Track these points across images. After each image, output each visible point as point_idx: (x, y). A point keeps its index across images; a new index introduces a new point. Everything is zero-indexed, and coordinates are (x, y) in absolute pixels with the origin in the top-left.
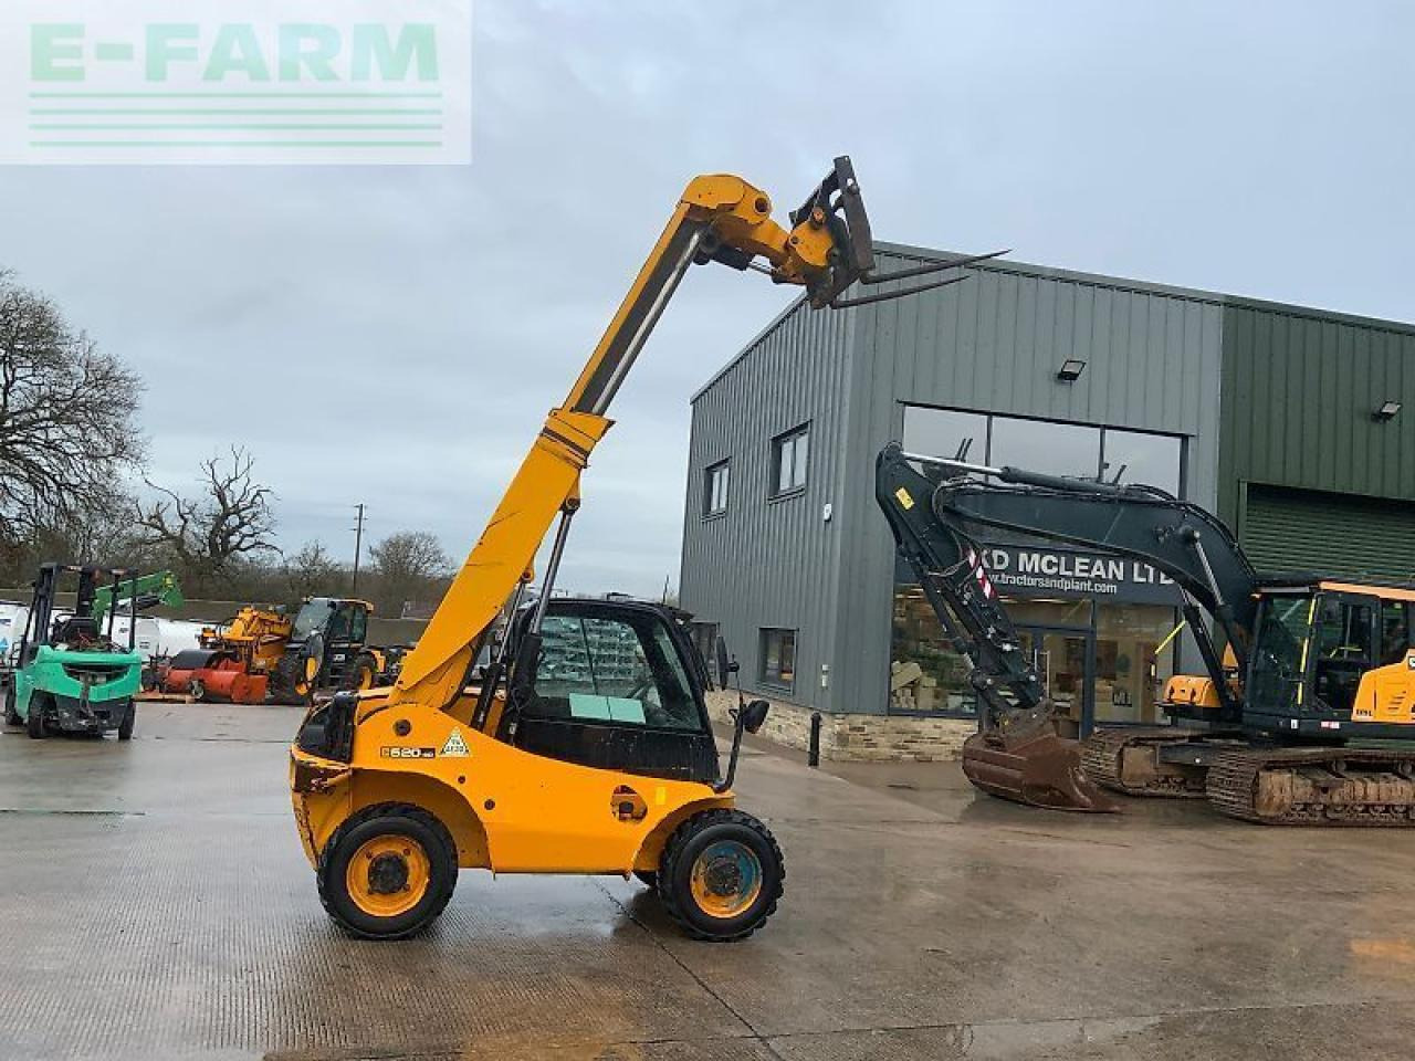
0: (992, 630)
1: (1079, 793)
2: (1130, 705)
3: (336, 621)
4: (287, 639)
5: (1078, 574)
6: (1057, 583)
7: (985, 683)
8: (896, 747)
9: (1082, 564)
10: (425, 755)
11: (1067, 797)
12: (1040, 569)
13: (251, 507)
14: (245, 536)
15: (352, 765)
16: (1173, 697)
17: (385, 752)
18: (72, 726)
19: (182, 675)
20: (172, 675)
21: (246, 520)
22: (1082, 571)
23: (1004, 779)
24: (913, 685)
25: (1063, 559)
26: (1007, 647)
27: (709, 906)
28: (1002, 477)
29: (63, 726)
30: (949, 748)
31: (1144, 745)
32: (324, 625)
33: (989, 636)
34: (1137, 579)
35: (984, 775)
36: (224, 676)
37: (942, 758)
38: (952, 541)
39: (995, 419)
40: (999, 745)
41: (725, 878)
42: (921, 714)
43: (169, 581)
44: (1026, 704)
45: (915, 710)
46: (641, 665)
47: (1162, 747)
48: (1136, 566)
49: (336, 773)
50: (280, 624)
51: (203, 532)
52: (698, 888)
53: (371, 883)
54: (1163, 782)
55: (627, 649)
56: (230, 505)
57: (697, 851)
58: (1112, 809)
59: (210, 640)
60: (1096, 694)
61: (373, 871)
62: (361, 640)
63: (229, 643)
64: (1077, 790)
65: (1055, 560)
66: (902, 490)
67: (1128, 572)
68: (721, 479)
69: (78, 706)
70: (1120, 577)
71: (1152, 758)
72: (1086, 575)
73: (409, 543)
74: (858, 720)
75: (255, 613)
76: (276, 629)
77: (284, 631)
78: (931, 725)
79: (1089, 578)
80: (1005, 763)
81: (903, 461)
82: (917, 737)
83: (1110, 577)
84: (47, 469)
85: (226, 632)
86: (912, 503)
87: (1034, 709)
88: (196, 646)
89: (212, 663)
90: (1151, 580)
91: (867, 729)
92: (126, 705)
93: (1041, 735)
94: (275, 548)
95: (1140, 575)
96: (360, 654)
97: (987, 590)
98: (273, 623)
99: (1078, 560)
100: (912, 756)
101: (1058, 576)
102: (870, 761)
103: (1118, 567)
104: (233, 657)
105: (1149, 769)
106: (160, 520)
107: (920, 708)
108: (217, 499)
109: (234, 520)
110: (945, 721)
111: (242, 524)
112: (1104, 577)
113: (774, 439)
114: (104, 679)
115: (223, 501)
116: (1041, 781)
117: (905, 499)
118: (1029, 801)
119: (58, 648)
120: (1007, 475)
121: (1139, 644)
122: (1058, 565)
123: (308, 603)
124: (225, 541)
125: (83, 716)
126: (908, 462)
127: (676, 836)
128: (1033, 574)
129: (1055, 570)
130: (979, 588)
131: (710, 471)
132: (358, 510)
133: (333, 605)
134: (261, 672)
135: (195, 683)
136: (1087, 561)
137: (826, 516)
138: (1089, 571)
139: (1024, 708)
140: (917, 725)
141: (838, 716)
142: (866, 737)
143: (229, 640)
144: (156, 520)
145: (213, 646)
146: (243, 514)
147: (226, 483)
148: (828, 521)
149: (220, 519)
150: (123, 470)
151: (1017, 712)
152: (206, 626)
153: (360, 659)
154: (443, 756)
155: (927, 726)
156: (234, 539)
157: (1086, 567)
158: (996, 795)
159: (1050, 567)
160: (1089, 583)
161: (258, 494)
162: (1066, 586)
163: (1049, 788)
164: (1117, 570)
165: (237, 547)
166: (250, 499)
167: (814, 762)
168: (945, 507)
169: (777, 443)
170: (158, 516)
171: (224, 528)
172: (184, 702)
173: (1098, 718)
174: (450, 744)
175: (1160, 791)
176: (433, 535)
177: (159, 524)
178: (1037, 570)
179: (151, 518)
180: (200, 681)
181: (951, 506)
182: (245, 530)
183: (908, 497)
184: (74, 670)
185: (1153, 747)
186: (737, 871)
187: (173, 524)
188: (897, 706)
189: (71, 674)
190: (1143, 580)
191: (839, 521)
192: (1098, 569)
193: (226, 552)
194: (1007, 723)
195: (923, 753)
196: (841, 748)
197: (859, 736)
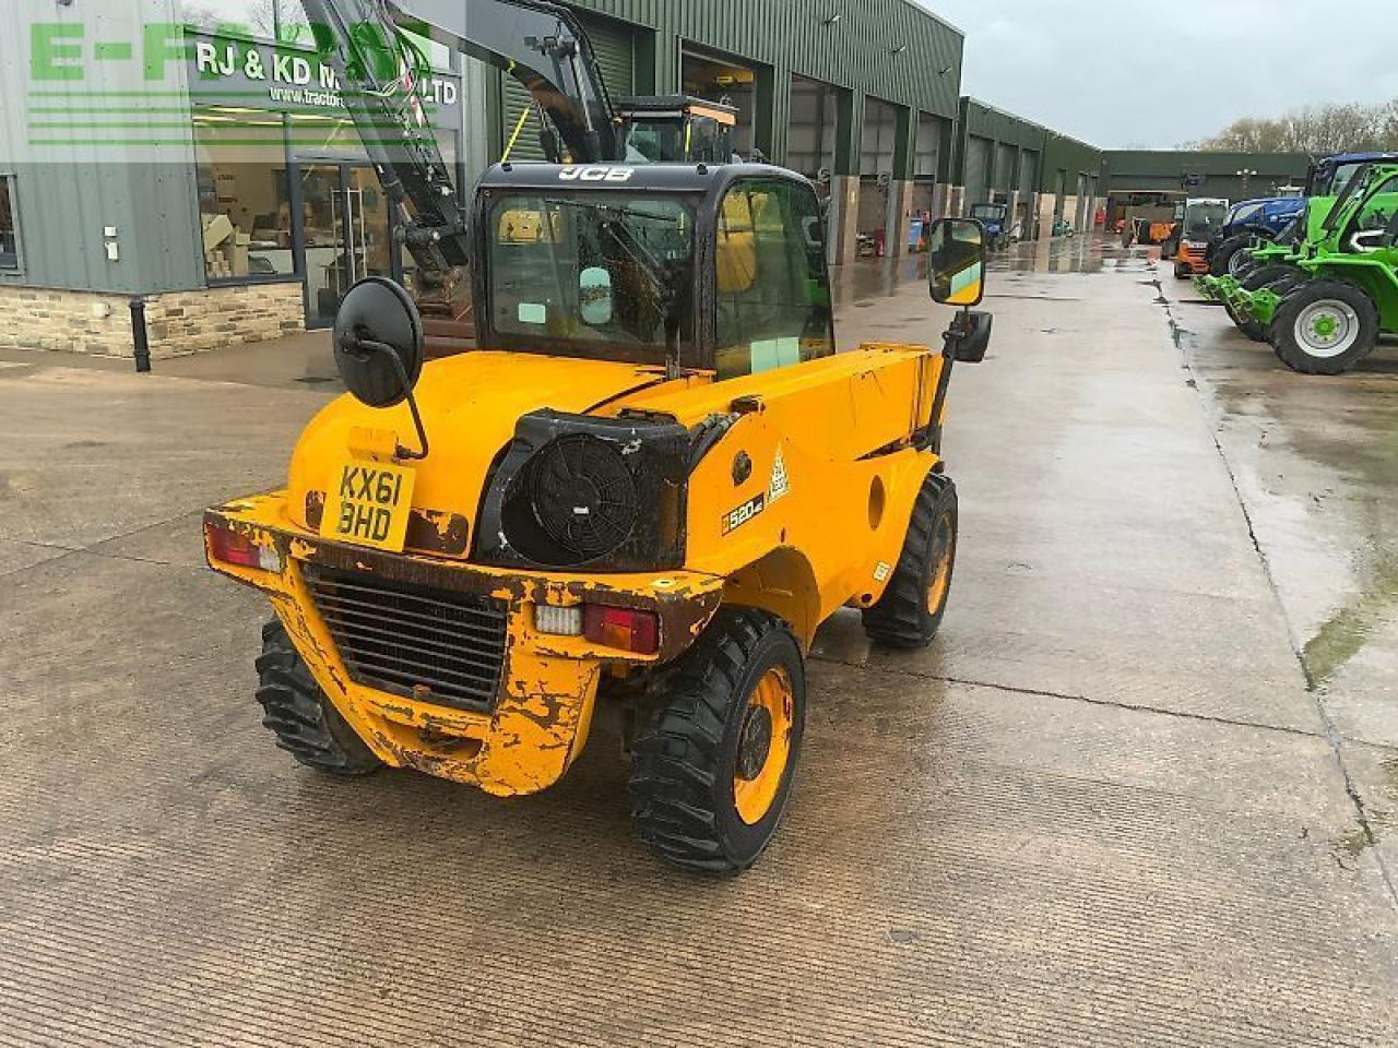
0: (431, 169)
8: (220, 329)
24: (225, 247)
26: (446, 191)
30: (276, 321)
33: (429, 178)
37: (273, 334)
42: (241, 283)
45: (232, 279)
74: (174, 301)
78: (255, 295)
82: (242, 312)
91: (187, 311)
100: (240, 337)
102: (195, 352)
107: (237, 275)
140: (241, 297)
142: (187, 322)
151: (458, 270)
167: (143, 363)
188: (213, 275)
194: (451, 285)
195: (251, 331)
196: (159, 342)
197: (177, 322)
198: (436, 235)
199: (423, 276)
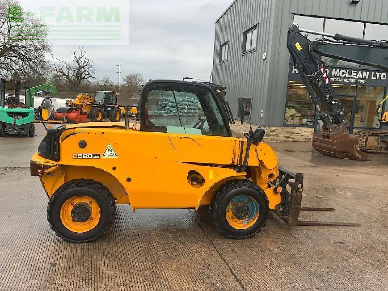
0: (328, 96)
1: (357, 154)
2: (363, 121)
3: (107, 98)
4: (93, 104)
5: (352, 76)
6: (345, 80)
7: (324, 115)
8: (285, 137)
9: (354, 73)
10: (95, 157)
11: (352, 155)
12: (339, 75)
13: (87, 66)
14: (86, 74)
15: (60, 163)
16: (386, 119)
17: (75, 156)
18: (12, 133)
19: (60, 115)
20: (58, 115)
21: (86, 70)
22: (354, 75)
23: (329, 149)
24: (293, 117)
25: (348, 71)
26: (333, 102)
27: (234, 223)
28: (334, 38)
29: (10, 133)
30: (304, 137)
31: (374, 135)
32: (104, 99)
33: (327, 98)
34: (373, 78)
35: (320, 147)
36: (73, 115)
37: (302, 140)
38: (315, 63)
39: (326, 19)
40: (327, 137)
41: (242, 212)
42: (295, 126)
43: (51, 86)
44: (338, 122)
45: (293, 125)
46: (200, 111)
47: (381, 136)
48: (373, 73)
49: (49, 167)
50: (91, 99)
51: (75, 74)
52: (229, 215)
53: (72, 217)
54: (380, 148)
55: (196, 106)
56: (81, 65)
57: (229, 200)
58: (368, 159)
59: (70, 104)
60: (355, 118)
61: (73, 212)
62: (116, 104)
63: (75, 105)
64: (356, 152)
65: (345, 72)
66: (298, 43)
67: (370, 76)
68: (225, 49)
69: (13, 126)
70: (367, 77)
71: (377, 140)
72: (355, 77)
73: (134, 77)
74: (273, 128)
75: (82, 96)
76: (89, 100)
77: (92, 101)
78: (298, 130)
79: (356, 78)
80: (330, 143)
81: (298, 32)
82: (293, 133)
83: (364, 77)
84: (24, 54)
85: (73, 101)
86: (301, 48)
87: (341, 125)
88: (65, 106)
89: (69, 111)
90: (378, 78)
91: (276, 131)
92: (30, 125)
93: (343, 133)
94: (95, 78)
95: (374, 77)
96: (115, 108)
97: (327, 81)
98: (88, 99)
99: (353, 72)
100: (291, 140)
101: (345, 77)
102: (277, 142)
103: (366, 73)
104: (76, 109)
105: (376, 144)
106: (62, 70)
108: (77, 64)
109: (82, 70)
110: (303, 128)
111: (85, 71)
112: (361, 77)
113: (244, 32)
114: (22, 117)
115: (79, 64)
116: (344, 150)
117: (298, 47)
118: (338, 156)
119: (5, 107)
120: (337, 37)
121: (368, 101)
122: (346, 73)
123: (98, 93)
124: (81, 76)
125: (15, 130)
126: (301, 32)
127: (219, 193)
128: (337, 77)
129: (345, 75)
130: (324, 80)
131: (221, 47)
132: (118, 66)
133: (105, 93)
134: (85, 113)
135: (64, 117)
136: (356, 72)
137: (264, 58)
138: (356, 75)
139: (337, 124)
140: (293, 130)
141: (266, 127)
142: (276, 134)
143: (75, 104)
144: (61, 70)
145: (70, 106)
146: (85, 67)
147: (79, 59)
148: (265, 59)
149: (79, 69)
150: (46, 53)
151: (335, 125)
152: (68, 100)
153: (115, 110)
154: (104, 157)
155: (297, 130)
156: (83, 75)
157: (355, 74)
158: (325, 154)
159: (343, 74)
160: (356, 80)
161: (88, 62)
162: (348, 81)
163: (347, 152)
164: (366, 75)
165: (84, 77)
166: (86, 63)
168: (314, 50)
169: (245, 33)
170: (61, 69)
171: (80, 72)
172: (60, 123)
173: (355, 126)
174: (107, 152)
175: (378, 151)
176: (140, 74)
177: (62, 71)
178: (338, 75)
179: (59, 69)
180: (66, 117)
181: (316, 49)
182: (86, 73)
183: (300, 46)
184: (10, 114)
185: (378, 136)
186: (248, 209)
187: (65, 71)
188: (287, 123)
189: (10, 116)
190: (375, 78)
191: (269, 59)
192: (360, 74)
193: (82, 79)
194: (331, 129)
195: (295, 139)
196: (267, 138)
197: (273, 134)
198: (326, 115)
199: (325, 126)
